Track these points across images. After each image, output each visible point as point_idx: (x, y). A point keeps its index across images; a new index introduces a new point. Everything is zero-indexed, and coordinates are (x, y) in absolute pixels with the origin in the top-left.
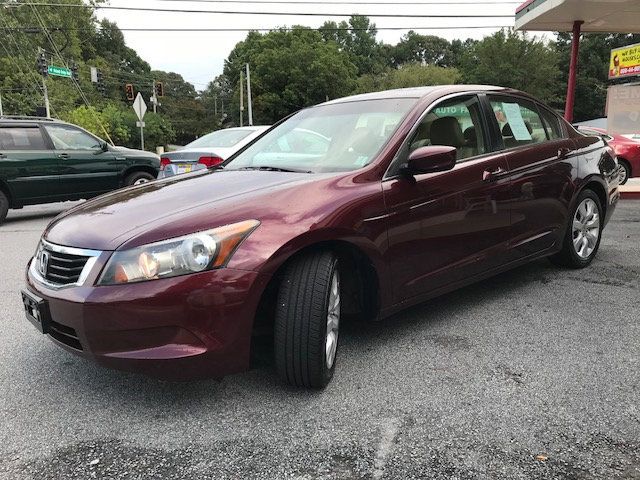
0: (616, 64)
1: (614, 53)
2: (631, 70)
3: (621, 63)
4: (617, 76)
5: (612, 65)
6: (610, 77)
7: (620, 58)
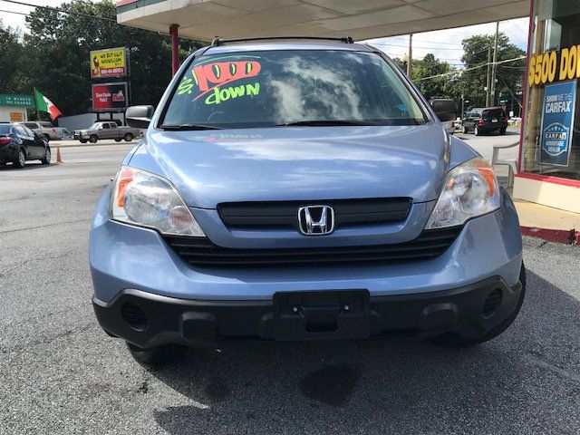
0: (97, 65)
1: (93, 54)
2: (109, 71)
3: (101, 65)
4: (99, 76)
5: (93, 67)
6: (93, 76)
7: (99, 60)
